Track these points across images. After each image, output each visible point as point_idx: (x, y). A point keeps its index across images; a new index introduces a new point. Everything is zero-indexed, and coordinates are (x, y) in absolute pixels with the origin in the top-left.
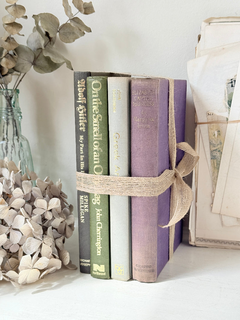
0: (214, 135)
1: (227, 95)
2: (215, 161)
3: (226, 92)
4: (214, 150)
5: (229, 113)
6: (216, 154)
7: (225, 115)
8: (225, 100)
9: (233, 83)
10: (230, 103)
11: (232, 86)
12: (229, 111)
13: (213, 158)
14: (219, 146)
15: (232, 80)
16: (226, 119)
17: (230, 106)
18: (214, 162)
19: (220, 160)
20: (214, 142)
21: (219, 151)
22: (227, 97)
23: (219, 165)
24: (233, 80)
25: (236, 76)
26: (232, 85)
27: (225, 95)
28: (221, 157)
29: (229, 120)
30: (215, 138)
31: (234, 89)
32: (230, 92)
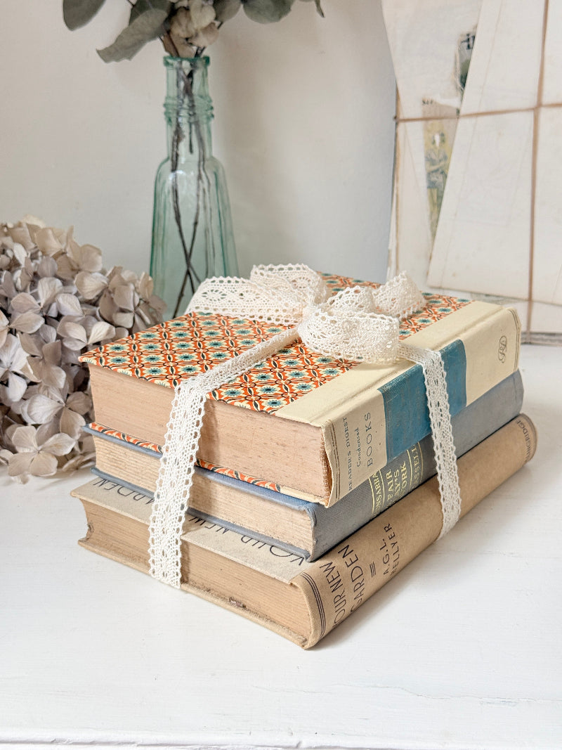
0: (434, 142)
1: (458, 64)
2: (435, 191)
3: (458, 59)
4: (433, 172)
5: (462, 100)
6: (436, 179)
7: (454, 102)
8: (456, 74)
9: (471, 42)
10: (463, 80)
11: (469, 47)
12: (462, 94)
14: (442, 163)
15: (468, 35)
16: (455, 112)
17: (463, 86)
18: (432, 194)
19: (444, 188)
20: (434, 157)
21: (442, 173)
22: (458, 69)
23: (442, 198)
24: (470, 37)
25: (476, 27)
26: (468, 45)
27: (456, 63)
28: (444, 183)
29: (461, 113)
30: (436, 148)
31: (471, 54)
32: (464, 60)
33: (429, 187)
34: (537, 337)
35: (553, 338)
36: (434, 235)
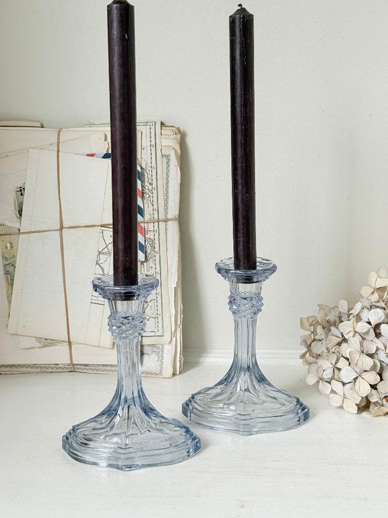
0: (6, 248)
1: (16, 203)
2: (9, 276)
3: (16, 201)
4: (7, 265)
5: (20, 224)
6: (9, 269)
7: (17, 225)
8: (16, 209)
9: (23, 192)
10: (20, 212)
11: (22, 195)
12: (21, 221)
13: (7, 273)
14: (12, 260)
15: (20, 188)
16: (17, 231)
17: (21, 216)
18: (7, 278)
19: (14, 274)
20: (7, 256)
21: (13, 265)
22: (17, 206)
23: (13, 280)
24: (22, 188)
25: (24, 184)
26: (21, 193)
27: (15, 203)
28: (15, 271)
29: (21, 232)
30: (8, 251)
31: (23, 198)
32: (19, 202)
33: (5, 274)
34: (78, 367)
35: (87, 368)
36: (10, 302)
